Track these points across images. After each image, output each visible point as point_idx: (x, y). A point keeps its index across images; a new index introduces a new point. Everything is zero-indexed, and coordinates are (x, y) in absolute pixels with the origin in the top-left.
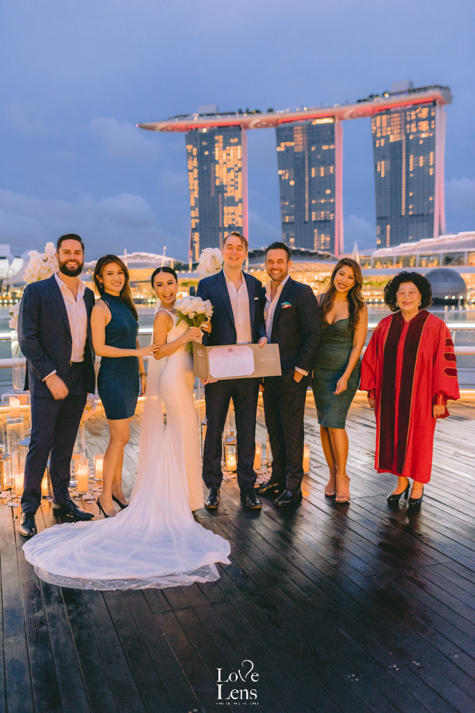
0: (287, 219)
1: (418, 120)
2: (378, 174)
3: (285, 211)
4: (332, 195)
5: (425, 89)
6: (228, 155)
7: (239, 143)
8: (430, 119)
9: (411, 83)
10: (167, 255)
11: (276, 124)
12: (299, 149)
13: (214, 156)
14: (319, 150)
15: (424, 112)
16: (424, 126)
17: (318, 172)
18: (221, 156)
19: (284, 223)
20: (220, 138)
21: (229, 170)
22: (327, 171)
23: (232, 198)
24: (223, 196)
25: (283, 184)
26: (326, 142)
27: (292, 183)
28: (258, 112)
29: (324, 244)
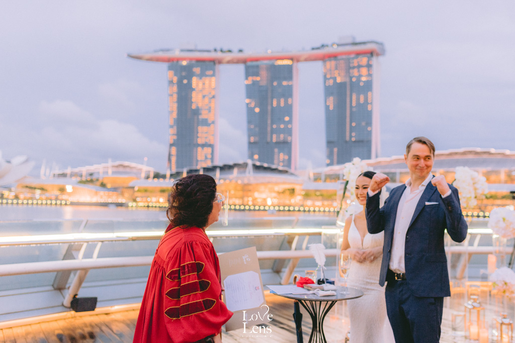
0: (252, 139)
1: (359, 67)
2: (327, 107)
3: (250, 133)
4: (290, 122)
5: (364, 43)
6: (204, 84)
7: (213, 75)
8: (369, 66)
9: (354, 38)
10: (148, 165)
11: (244, 61)
12: (264, 83)
13: (191, 84)
14: (280, 85)
15: (364, 60)
16: (364, 71)
17: (279, 103)
18: (197, 85)
19: (250, 143)
20: (197, 70)
21: (204, 97)
22: (286, 102)
23: (206, 120)
24: (198, 119)
25: (250, 111)
26: (285, 79)
27: (257, 110)
28: (230, 51)
29: (283, 161)
